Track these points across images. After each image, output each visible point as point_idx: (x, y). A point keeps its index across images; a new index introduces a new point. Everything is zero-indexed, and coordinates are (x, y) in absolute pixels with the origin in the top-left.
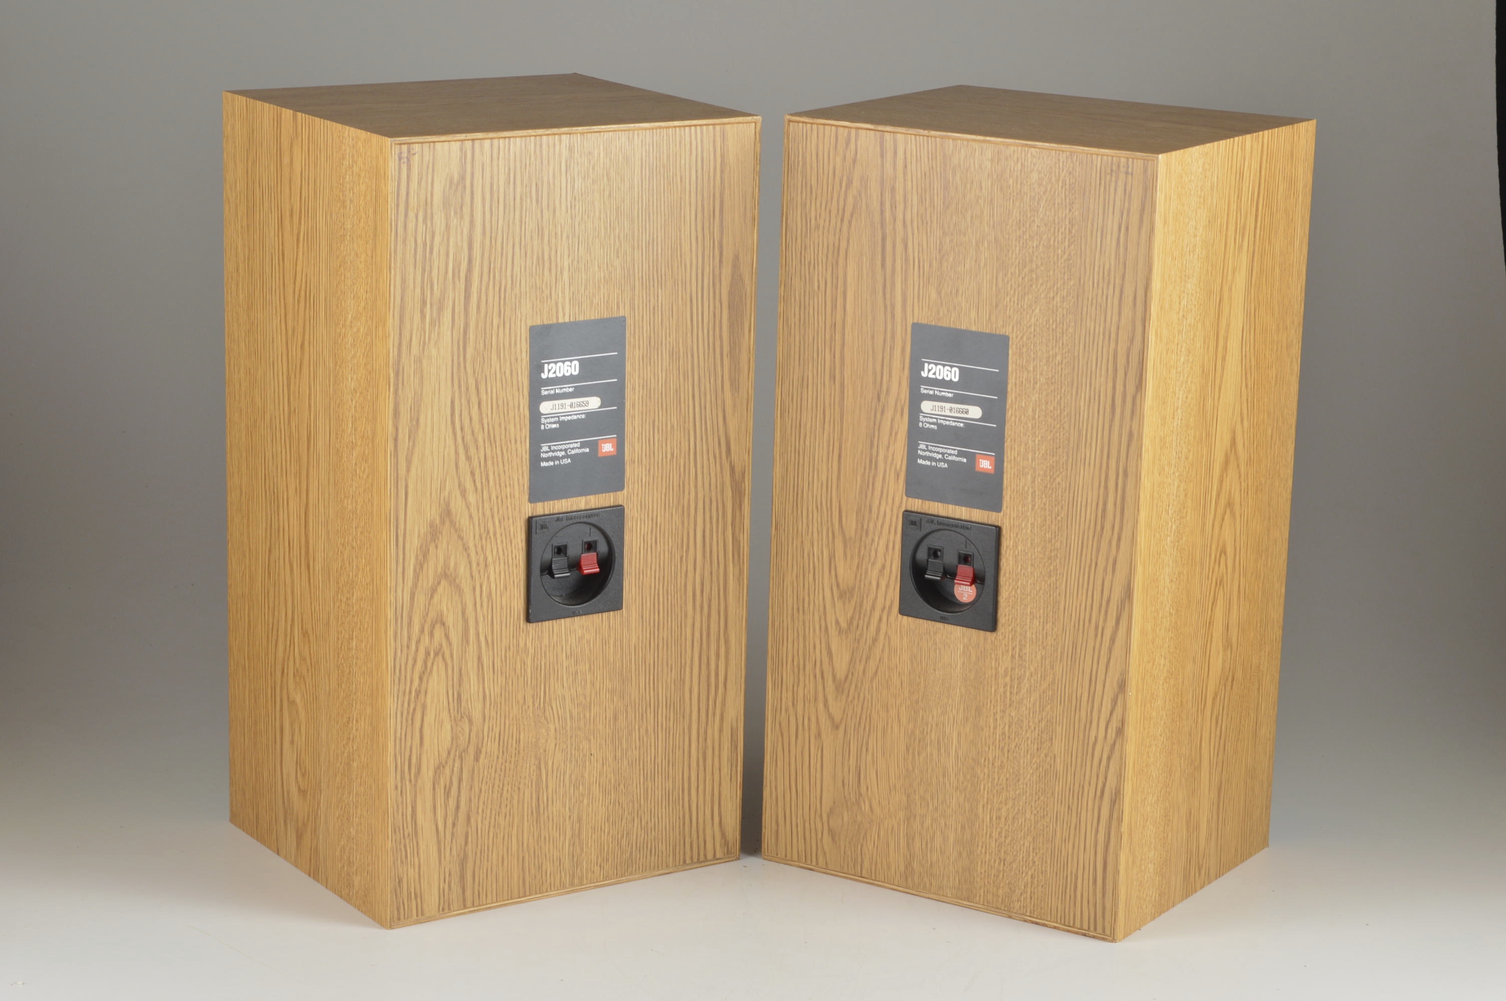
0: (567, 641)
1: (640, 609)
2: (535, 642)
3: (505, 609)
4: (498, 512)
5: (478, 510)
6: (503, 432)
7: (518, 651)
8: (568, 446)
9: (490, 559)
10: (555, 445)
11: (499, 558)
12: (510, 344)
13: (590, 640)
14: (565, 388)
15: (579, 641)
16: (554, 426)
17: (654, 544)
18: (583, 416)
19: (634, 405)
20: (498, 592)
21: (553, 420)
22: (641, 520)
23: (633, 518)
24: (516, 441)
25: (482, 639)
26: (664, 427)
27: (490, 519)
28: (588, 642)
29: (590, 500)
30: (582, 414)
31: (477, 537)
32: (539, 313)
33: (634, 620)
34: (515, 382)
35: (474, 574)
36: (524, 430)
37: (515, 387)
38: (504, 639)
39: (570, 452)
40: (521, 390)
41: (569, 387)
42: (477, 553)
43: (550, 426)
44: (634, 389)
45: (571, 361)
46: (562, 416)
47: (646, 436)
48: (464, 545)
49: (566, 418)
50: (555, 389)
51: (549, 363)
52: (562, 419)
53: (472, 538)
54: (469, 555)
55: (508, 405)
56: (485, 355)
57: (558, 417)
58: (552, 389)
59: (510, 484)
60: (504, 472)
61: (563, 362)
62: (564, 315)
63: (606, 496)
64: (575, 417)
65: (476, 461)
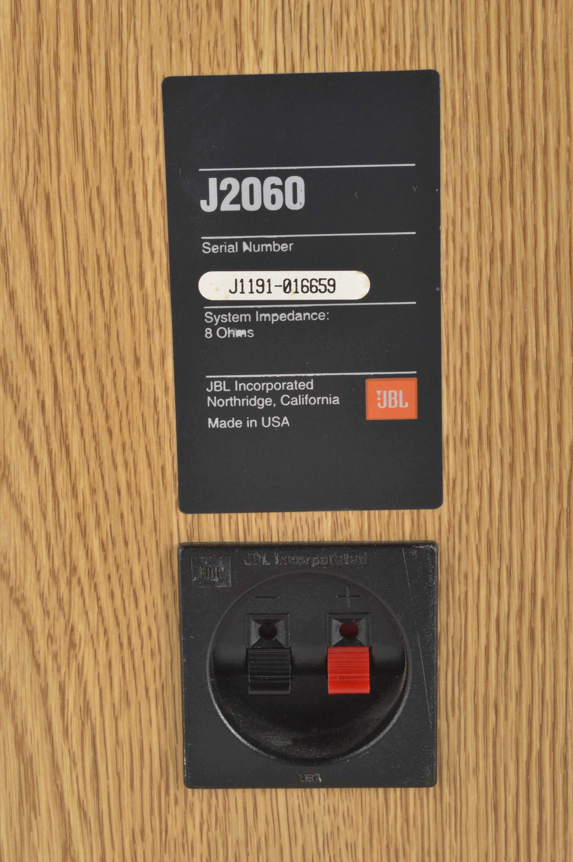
0: (292, 839)
1: (490, 791)
2: (209, 830)
3: (127, 748)
4: (98, 524)
5: (44, 516)
6: (102, 335)
7: (165, 846)
8: (282, 386)
9: (81, 628)
10: (246, 381)
11: (106, 632)
12: (110, 118)
13: (354, 845)
14: (270, 241)
15: (326, 842)
16: (240, 333)
17: (525, 645)
18: (321, 316)
19: (466, 302)
20: (107, 709)
21: (236, 318)
22: (489, 583)
23: (466, 577)
24: (137, 361)
25: (71, 805)
26: (554, 363)
27: (77, 538)
28: (351, 847)
29: (347, 523)
30: (318, 310)
31: (45, 575)
32: (187, 45)
33: (472, 813)
34: (127, 216)
35: (41, 661)
36: (157, 335)
37: (129, 228)
38: (127, 812)
39: (286, 400)
40: (145, 237)
41: (280, 241)
42: (46, 613)
43: (228, 332)
44: (465, 261)
45: (284, 176)
46: (262, 311)
47: (501, 381)
48: (12, 591)
49: (274, 318)
50: (240, 242)
51: (220, 177)
52: (260, 317)
53: (31, 577)
54: (25, 616)
55: (110, 269)
56: (41, 142)
57: (252, 312)
58: (232, 242)
59: (126, 463)
60: (110, 432)
61: (262, 176)
62: (260, 55)
63: (389, 516)
64: (299, 316)
65: (32, 395)
